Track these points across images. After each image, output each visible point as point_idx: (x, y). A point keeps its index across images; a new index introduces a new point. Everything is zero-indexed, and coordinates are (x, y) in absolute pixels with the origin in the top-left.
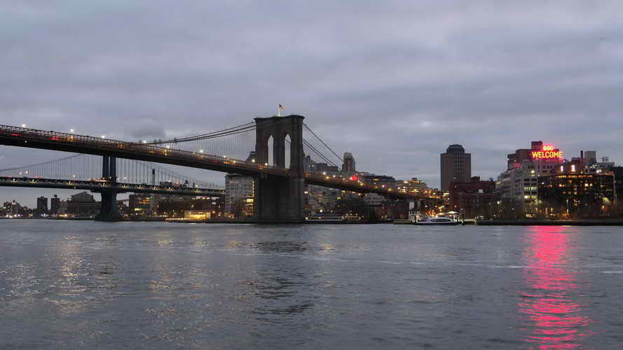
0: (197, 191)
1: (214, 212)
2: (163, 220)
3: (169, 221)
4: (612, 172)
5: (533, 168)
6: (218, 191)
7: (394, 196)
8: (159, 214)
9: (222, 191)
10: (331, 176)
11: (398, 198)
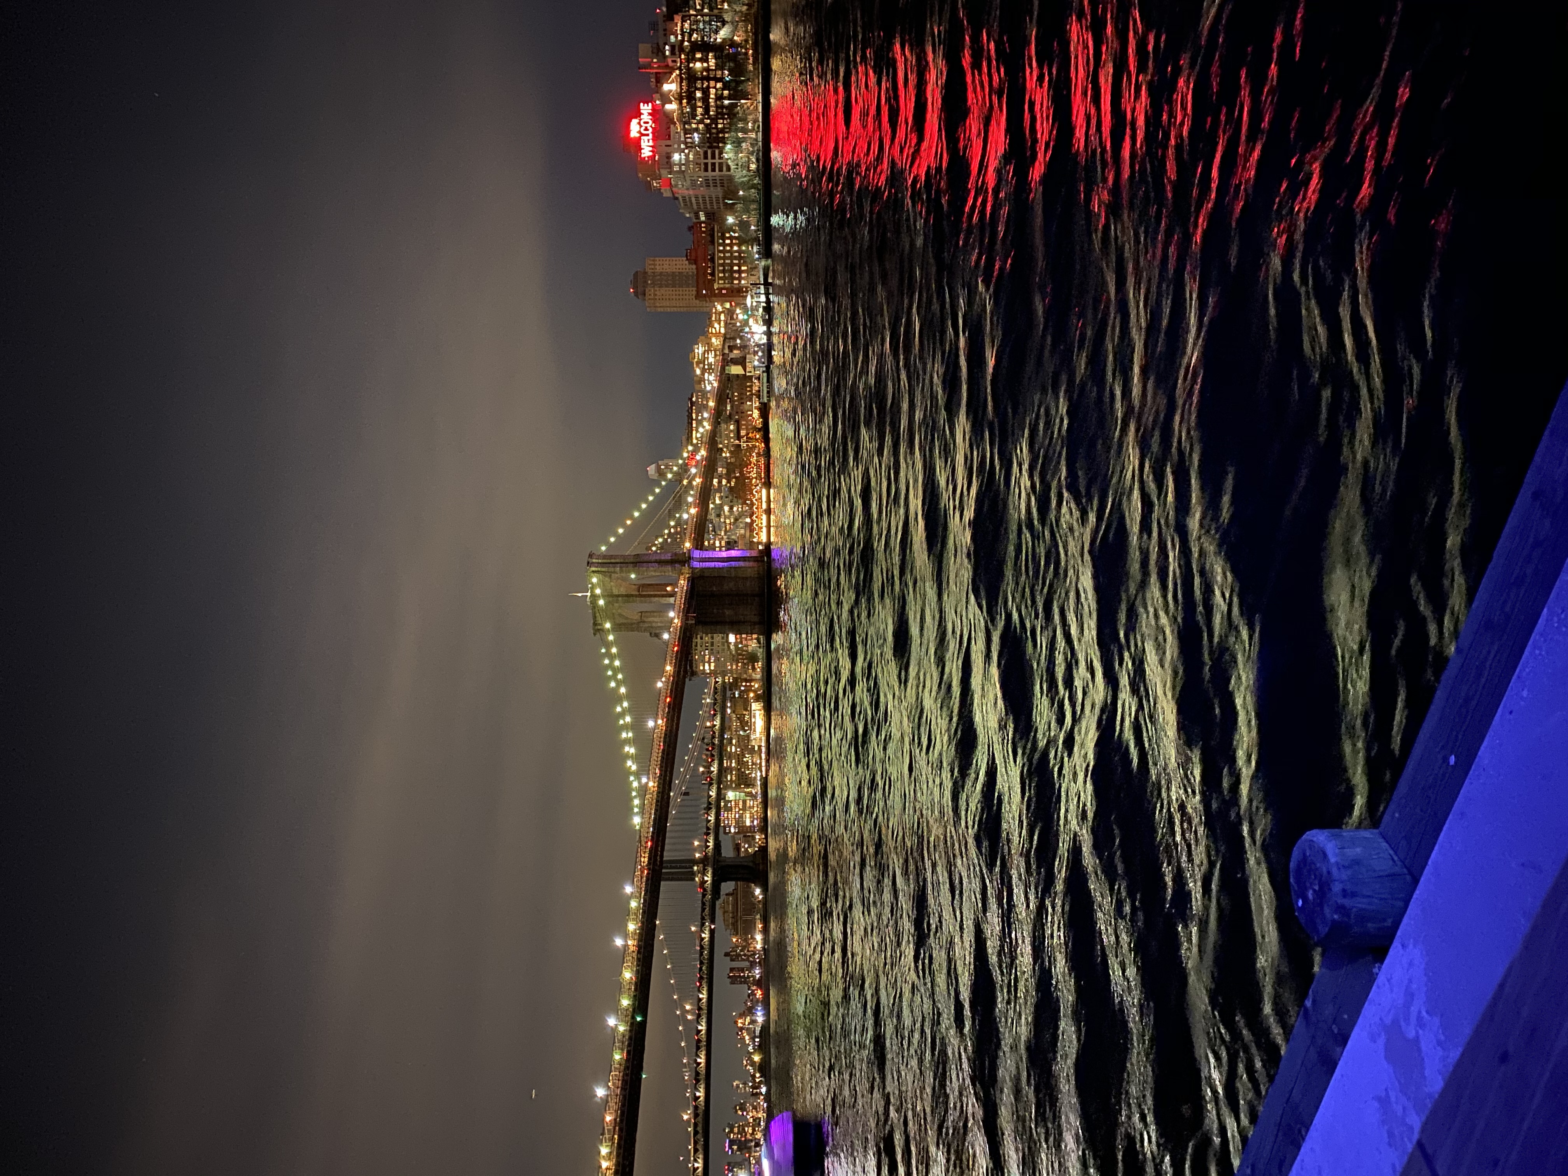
0: (717, 722)
1: (752, 695)
2: (765, 782)
3: (767, 771)
4: (676, 17)
5: (669, 157)
6: (715, 688)
7: (722, 397)
8: (753, 786)
9: (716, 682)
10: (689, 505)
11: (724, 391)
